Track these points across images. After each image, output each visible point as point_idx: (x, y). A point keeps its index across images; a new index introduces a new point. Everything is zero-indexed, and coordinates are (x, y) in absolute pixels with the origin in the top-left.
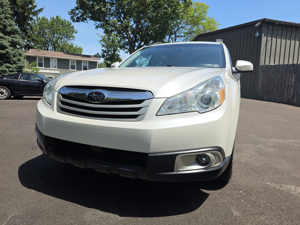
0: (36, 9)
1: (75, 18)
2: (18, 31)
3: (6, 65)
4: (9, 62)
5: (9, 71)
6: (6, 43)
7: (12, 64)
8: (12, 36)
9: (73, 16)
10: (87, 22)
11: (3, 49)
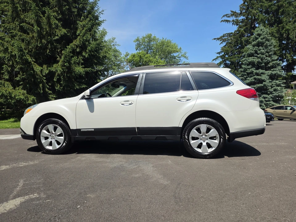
3: (263, 96)
4: (267, 94)
5: (265, 101)
6: (263, 77)
7: (269, 94)
8: (272, 70)
11: (262, 83)
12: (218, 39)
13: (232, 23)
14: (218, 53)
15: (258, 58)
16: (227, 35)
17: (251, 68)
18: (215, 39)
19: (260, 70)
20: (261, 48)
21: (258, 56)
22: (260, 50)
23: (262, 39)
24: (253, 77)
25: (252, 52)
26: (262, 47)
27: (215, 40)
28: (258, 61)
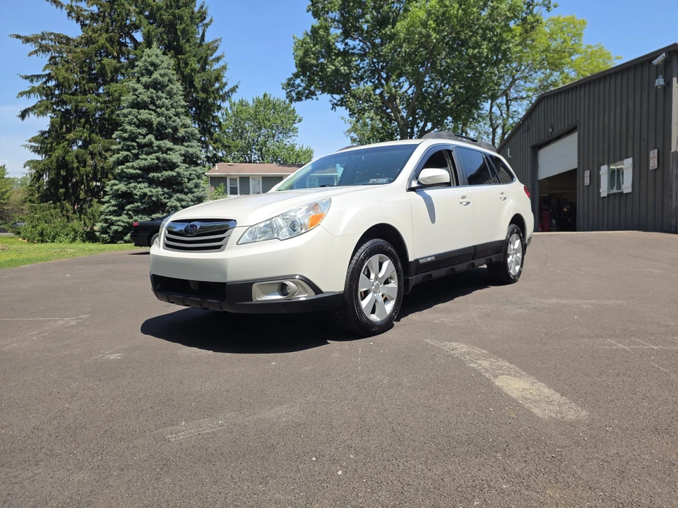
0: (227, 89)
1: (293, 94)
2: (195, 135)
3: (177, 197)
4: (182, 191)
6: (175, 158)
7: (186, 194)
8: (185, 144)
9: (290, 91)
10: (317, 99)
11: (172, 170)
12: (27, 40)
13: (68, 11)
14: (26, 78)
15: (159, 115)
16: (53, 37)
17: (147, 134)
18: (18, 37)
19: (166, 141)
20: (160, 93)
21: (158, 110)
22: (160, 98)
23: (162, 76)
24: (154, 155)
25: (146, 99)
26: (163, 92)
27: (20, 41)
28: (159, 122)
